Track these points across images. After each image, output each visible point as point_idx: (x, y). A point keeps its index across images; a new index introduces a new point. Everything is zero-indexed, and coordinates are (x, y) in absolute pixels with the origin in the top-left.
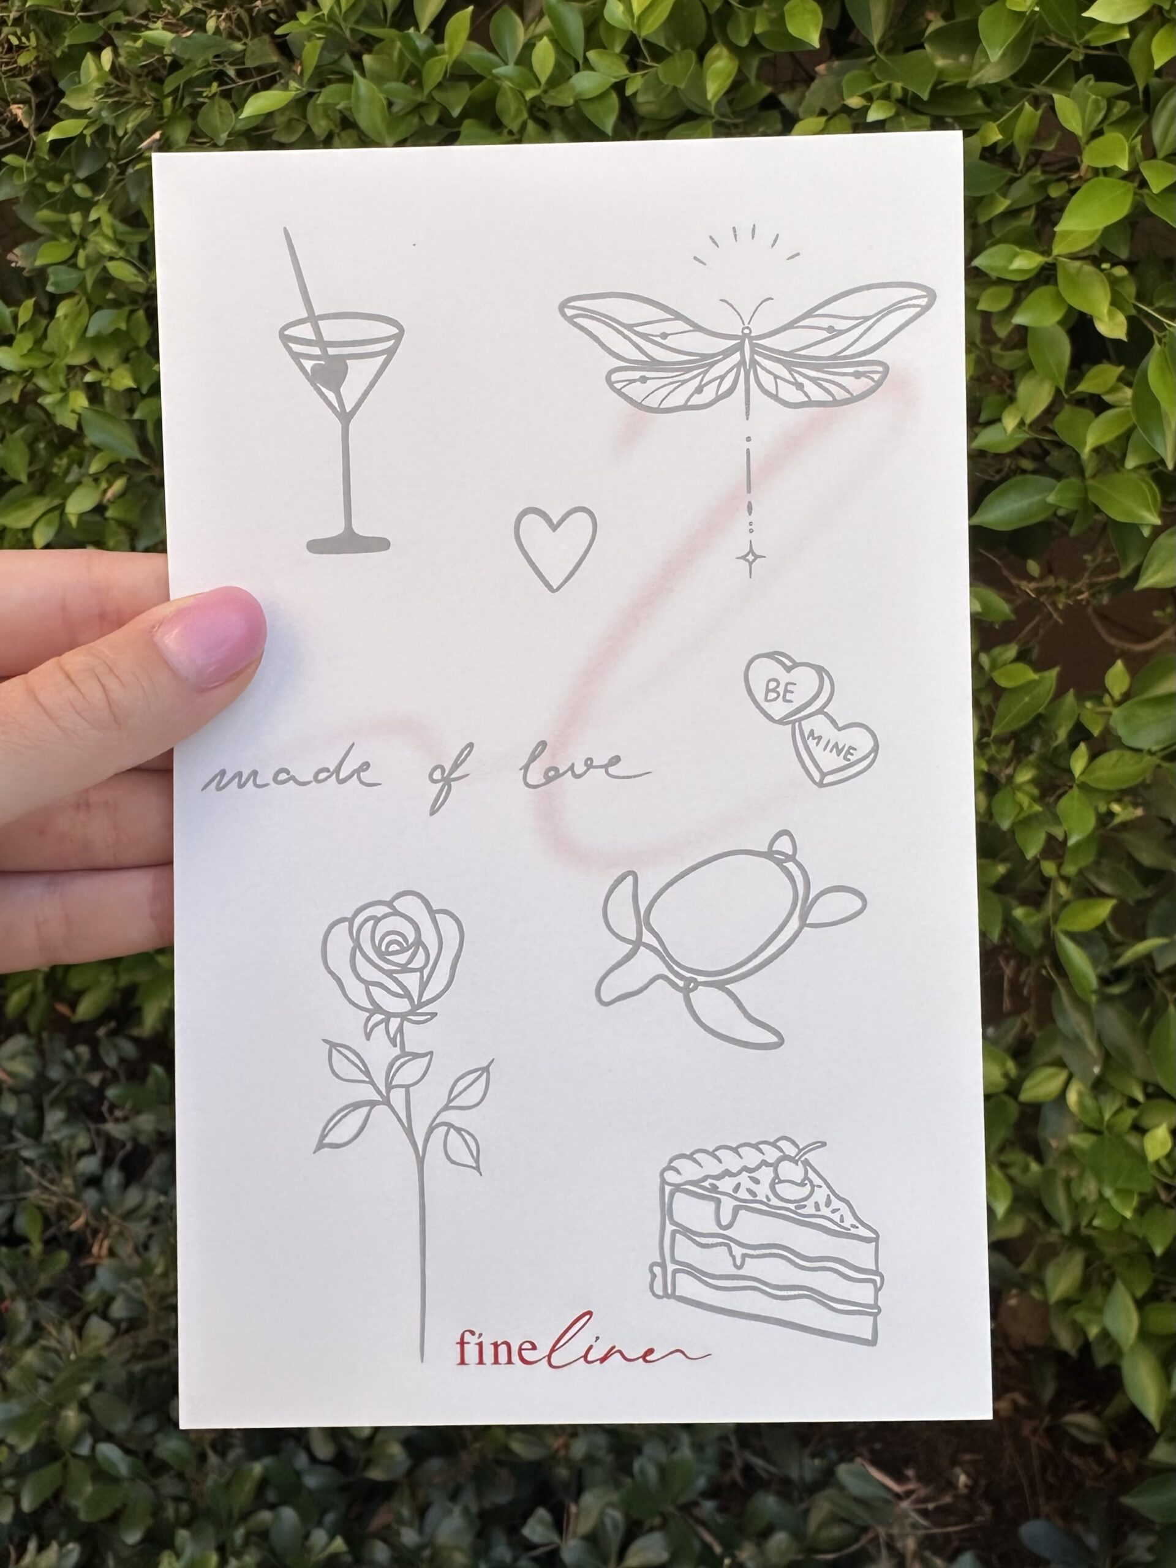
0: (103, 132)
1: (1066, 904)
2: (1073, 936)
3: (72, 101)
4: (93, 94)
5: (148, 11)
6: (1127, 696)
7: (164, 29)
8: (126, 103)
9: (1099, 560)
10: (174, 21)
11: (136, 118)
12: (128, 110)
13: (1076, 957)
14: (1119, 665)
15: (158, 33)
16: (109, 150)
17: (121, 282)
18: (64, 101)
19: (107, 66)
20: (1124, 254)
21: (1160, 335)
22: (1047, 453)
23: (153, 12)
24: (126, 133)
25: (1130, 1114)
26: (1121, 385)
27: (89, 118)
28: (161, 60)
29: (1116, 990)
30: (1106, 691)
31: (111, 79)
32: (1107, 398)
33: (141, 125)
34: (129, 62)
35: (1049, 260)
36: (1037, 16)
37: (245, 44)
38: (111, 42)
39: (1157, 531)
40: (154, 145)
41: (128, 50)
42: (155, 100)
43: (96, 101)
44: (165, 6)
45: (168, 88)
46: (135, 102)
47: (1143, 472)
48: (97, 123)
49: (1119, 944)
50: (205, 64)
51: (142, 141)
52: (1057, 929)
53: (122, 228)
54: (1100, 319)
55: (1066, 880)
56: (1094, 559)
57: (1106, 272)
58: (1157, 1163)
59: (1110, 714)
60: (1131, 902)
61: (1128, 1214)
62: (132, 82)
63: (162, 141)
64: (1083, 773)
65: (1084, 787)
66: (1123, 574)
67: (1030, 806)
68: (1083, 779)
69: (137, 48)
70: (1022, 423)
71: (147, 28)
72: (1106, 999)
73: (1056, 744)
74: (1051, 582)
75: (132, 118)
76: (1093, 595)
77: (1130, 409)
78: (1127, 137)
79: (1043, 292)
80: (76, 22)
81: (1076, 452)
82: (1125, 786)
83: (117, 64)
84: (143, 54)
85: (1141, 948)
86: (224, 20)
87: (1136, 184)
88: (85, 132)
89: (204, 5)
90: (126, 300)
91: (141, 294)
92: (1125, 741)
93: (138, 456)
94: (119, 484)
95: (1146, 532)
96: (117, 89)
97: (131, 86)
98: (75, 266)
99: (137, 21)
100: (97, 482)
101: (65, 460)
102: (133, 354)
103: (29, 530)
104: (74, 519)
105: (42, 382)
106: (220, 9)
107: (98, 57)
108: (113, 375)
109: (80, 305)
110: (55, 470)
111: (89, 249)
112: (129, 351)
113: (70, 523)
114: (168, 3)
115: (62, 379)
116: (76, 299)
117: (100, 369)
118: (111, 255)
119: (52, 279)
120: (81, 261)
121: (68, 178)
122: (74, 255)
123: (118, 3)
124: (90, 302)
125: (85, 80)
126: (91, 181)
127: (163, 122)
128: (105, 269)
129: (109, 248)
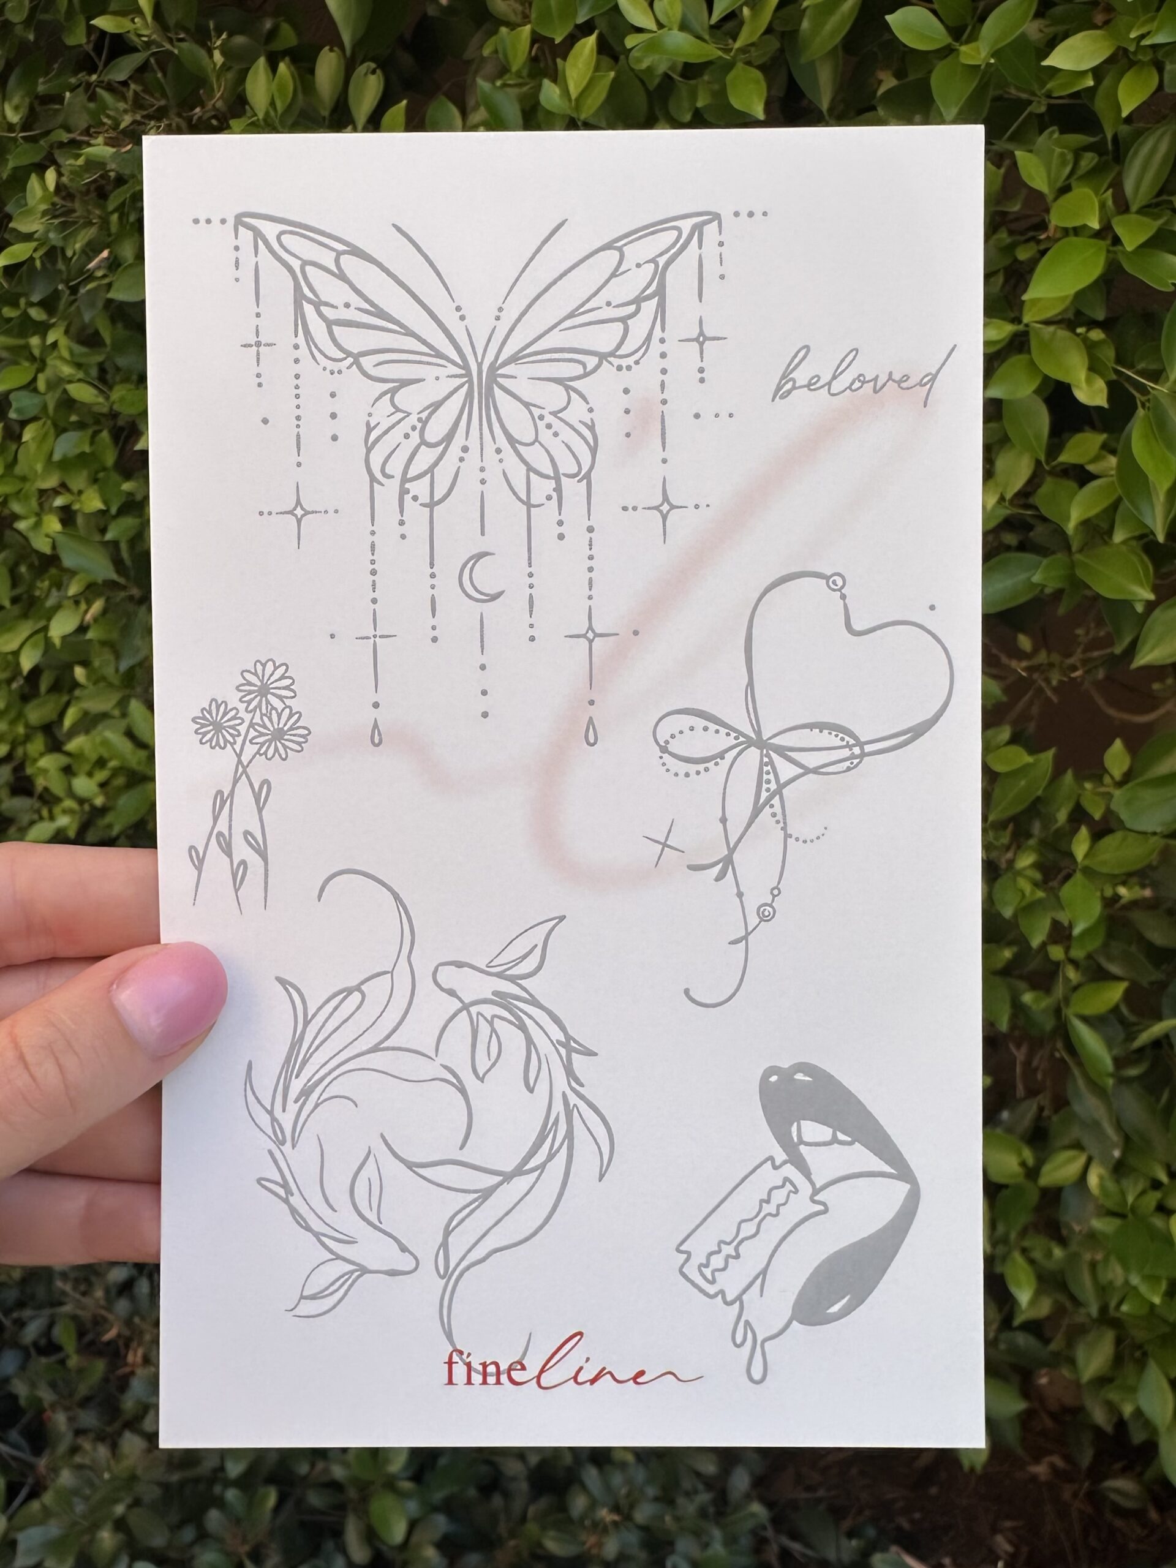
0: (53, 254)
1: (1076, 987)
2: (1085, 1019)
3: (20, 225)
4: (39, 215)
5: (90, 127)
6: (1127, 777)
7: (106, 144)
8: (75, 223)
9: (1091, 636)
10: (114, 136)
11: (83, 238)
12: (76, 230)
13: (1090, 1040)
14: (1118, 745)
15: (100, 149)
16: (60, 271)
17: (81, 403)
18: (11, 225)
19: (51, 186)
20: (1100, 315)
21: (1143, 399)
22: (1030, 528)
23: (94, 127)
24: (74, 254)
25: (1154, 1196)
26: (1104, 453)
27: (36, 240)
28: (105, 176)
29: (1132, 1072)
30: (1106, 771)
31: (56, 199)
32: (1091, 468)
33: (89, 244)
34: (71, 180)
35: (1021, 327)
36: (993, 69)
38: (54, 162)
39: (1151, 606)
40: (103, 265)
41: (73, 168)
42: (100, 217)
43: (42, 223)
44: (105, 120)
45: (112, 204)
46: (82, 221)
47: (1133, 544)
48: (44, 246)
49: (1136, 1024)
51: (90, 260)
52: (1069, 1012)
53: (79, 349)
54: (1079, 387)
55: (1075, 963)
56: (1087, 633)
57: (1081, 336)
59: (1109, 796)
60: (1144, 983)
61: (1156, 1300)
62: (78, 201)
63: (111, 260)
64: (1086, 856)
65: (1088, 872)
66: (1118, 650)
67: (1032, 892)
68: (1087, 862)
69: (80, 166)
70: (1002, 499)
71: (89, 145)
72: (1122, 1081)
73: (1057, 826)
74: (1042, 657)
75: (80, 237)
76: (1087, 672)
77: (1114, 479)
78: (1096, 194)
79: (1017, 361)
80: (18, 143)
81: (1062, 528)
82: (1130, 869)
83: (60, 182)
84: (86, 171)
85: (1158, 1029)
87: (1109, 242)
88: (34, 255)
89: (143, 117)
90: (90, 421)
91: (103, 415)
92: (1128, 825)
93: (114, 576)
94: (97, 606)
95: (1140, 608)
96: (64, 209)
97: (77, 205)
98: (35, 390)
99: (79, 138)
100: (77, 603)
101: (47, 583)
102: (101, 475)
103: (16, 654)
104: (57, 642)
105: (16, 507)
106: (159, 119)
107: (42, 178)
108: (83, 497)
109: (46, 427)
110: (37, 593)
111: (49, 372)
112: (97, 472)
113: (54, 645)
114: (108, 117)
115: (34, 503)
116: (41, 422)
117: (68, 490)
118: (68, 379)
119: (14, 405)
120: (41, 385)
121: (22, 301)
122: (35, 380)
123: (60, 119)
124: (55, 425)
125: (31, 202)
126: (45, 304)
127: (110, 239)
128: (65, 391)
129: (67, 370)
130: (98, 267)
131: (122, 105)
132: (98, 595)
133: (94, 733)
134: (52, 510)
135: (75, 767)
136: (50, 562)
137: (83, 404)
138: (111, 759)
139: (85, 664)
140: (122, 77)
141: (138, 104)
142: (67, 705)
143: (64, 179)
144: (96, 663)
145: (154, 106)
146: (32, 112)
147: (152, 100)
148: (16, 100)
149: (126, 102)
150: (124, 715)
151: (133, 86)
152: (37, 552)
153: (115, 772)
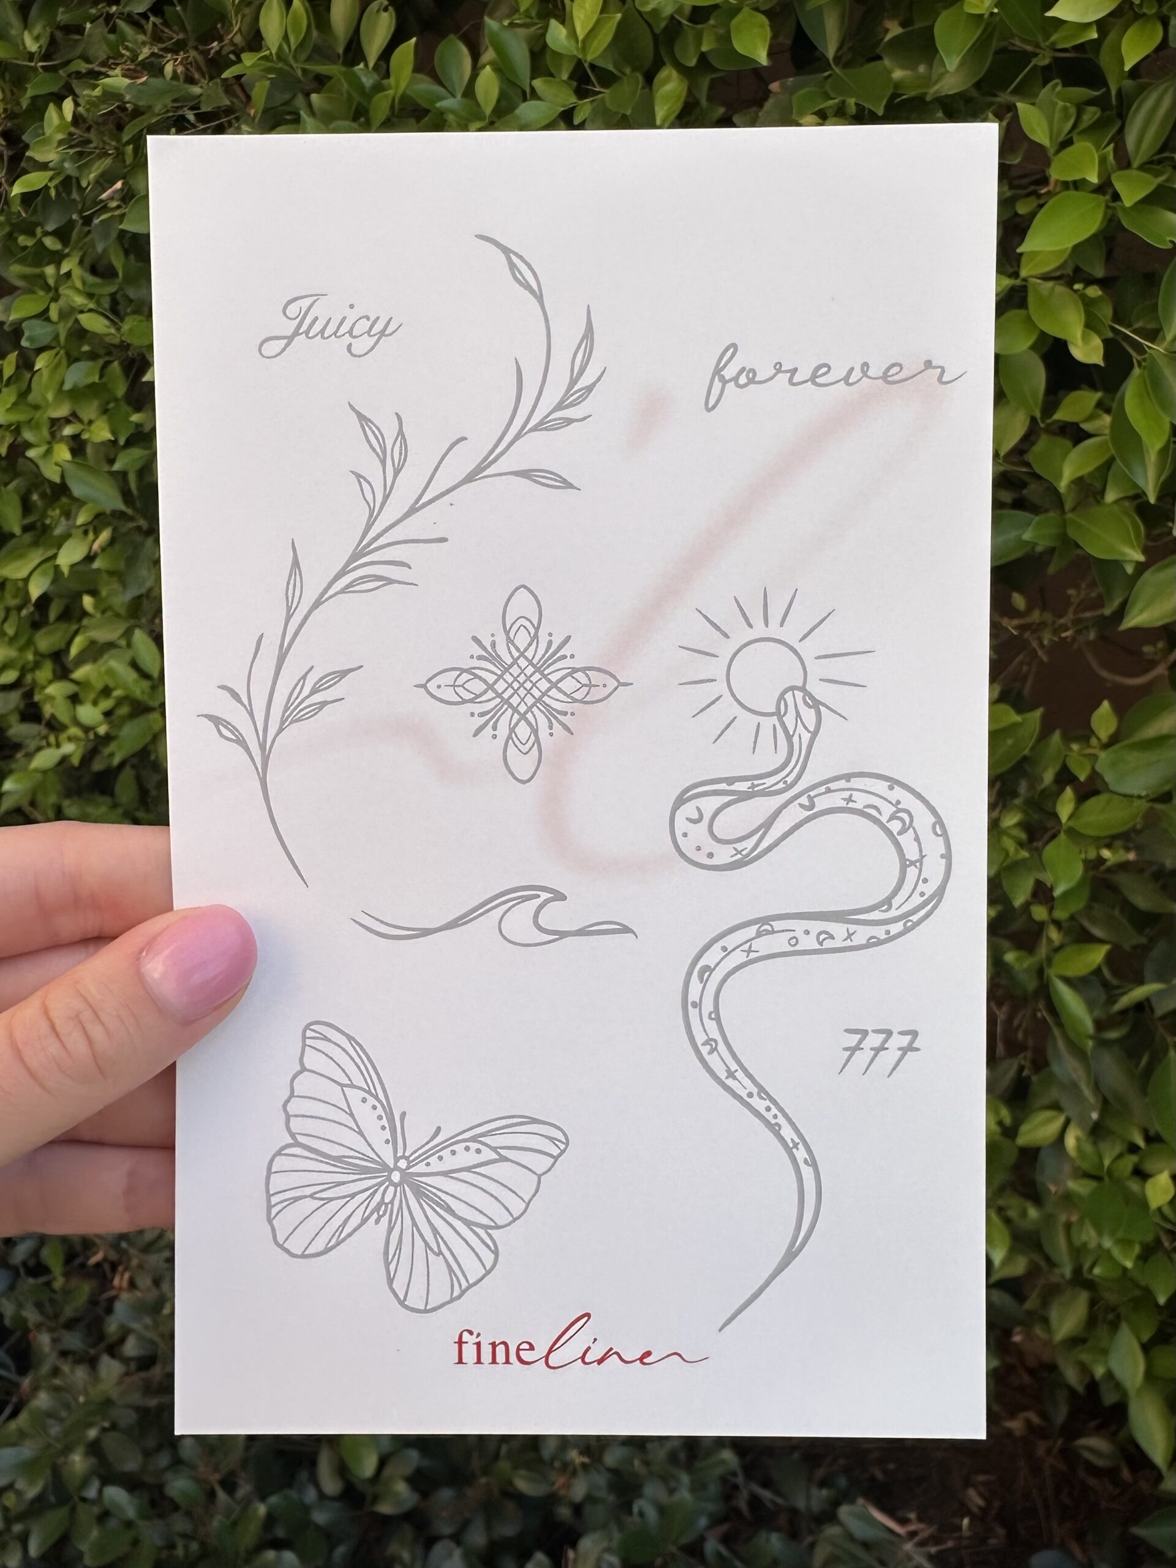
0: (68, 184)
1: (1058, 949)
2: (1068, 981)
3: (37, 154)
4: (55, 145)
5: (109, 58)
6: (1113, 740)
7: (124, 76)
8: (91, 153)
9: (1082, 596)
10: (132, 67)
11: (98, 168)
12: (91, 160)
13: (1072, 1001)
14: (1106, 705)
15: (117, 80)
16: (74, 201)
18: (28, 154)
19: (69, 117)
20: (1099, 272)
21: (1140, 358)
22: (1024, 485)
23: (113, 59)
24: (88, 184)
25: (1131, 1160)
26: (1099, 411)
27: (51, 169)
28: (122, 109)
29: (1113, 1035)
30: (1093, 732)
31: (72, 129)
32: (1086, 426)
33: (103, 175)
34: (88, 110)
35: (1019, 282)
36: (997, 18)
37: (201, 87)
38: (71, 92)
39: (1141, 568)
40: (116, 196)
41: (89, 98)
42: (116, 148)
43: (58, 152)
44: (124, 52)
45: (126, 137)
46: (97, 152)
47: (1127, 504)
48: (60, 174)
49: (1117, 987)
50: (164, 110)
51: (105, 191)
52: (1052, 973)
53: (91, 279)
54: (1075, 345)
55: (1057, 924)
56: (1079, 594)
57: (1079, 293)
58: (1159, 1209)
59: (1095, 757)
60: (1127, 947)
61: (1129, 1264)
62: (92, 130)
63: (125, 191)
64: (1071, 817)
65: (1072, 833)
66: (1107, 611)
67: (1017, 851)
68: (1071, 823)
69: (95, 97)
71: (108, 76)
72: (1102, 1043)
73: (1043, 786)
74: (1036, 616)
75: (94, 168)
76: (1079, 632)
77: (1108, 438)
78: (1097, 148)
79: (1014, 316)
80: (38, 73)
81: (1054, 486)
82: (1115, 831)
83: (77, 112)
84: (104, 102)
85: (1139, 993)
86: (181, 62)
87: (1108, 197)
88: (49, 185)
89: (161, 49)
90: (102, 352)
91: (114, 346)
92: (1111, 787)
93: (122, 507)
94: (105, 536)
95: (1130, 569)
96: (82, 139)
97: (92, 135)
98: (48, 319)
99: (97, 69)
100: (86, 533)
101: (58, 512)
102: (112, 405)
103: (26, 580)
104: (66, 570)
105: (28, 435)
106: (177, 53)
107: (59, 107)
108: (93, 427)
109: (58, 357)
110: (48, 522)
111: (62, 302)
112: (108, 403)
113: (63, 573)
114: (127, 48)
115: (45, 432)
116: (54, 352)
117: (80, 421)
118: (82, 308)
119: (27, 334)
120: (54, 314)
121: (39, 230)
122: (47, 310)
123: (79, 51)
124: (68, 355)
125: (48, 131)
126: (57, 234)
127: (126, 170)
128: (77, 321)
129: (79, 300)
130: (112, 198)
131: (141, 38)
132: (106, 525)
133: (101, 662)
134: (62, 439)
135: (82, 696)
136: (61, 490)
137: (95, 334)
138: (115, 689)
139: (93, 593)
140: (141, 9)
141: (157, 37)
142: (76, 633)
143: (80, 109)
144: (104, 593)
145: (173, 39)
146: (53, 41)
147: (170, 32)
148: (37, 30)
149: (145, 33)
150: (129, 645)
151: (152, 19)
152: (49, 482)
153: (120, 702)
